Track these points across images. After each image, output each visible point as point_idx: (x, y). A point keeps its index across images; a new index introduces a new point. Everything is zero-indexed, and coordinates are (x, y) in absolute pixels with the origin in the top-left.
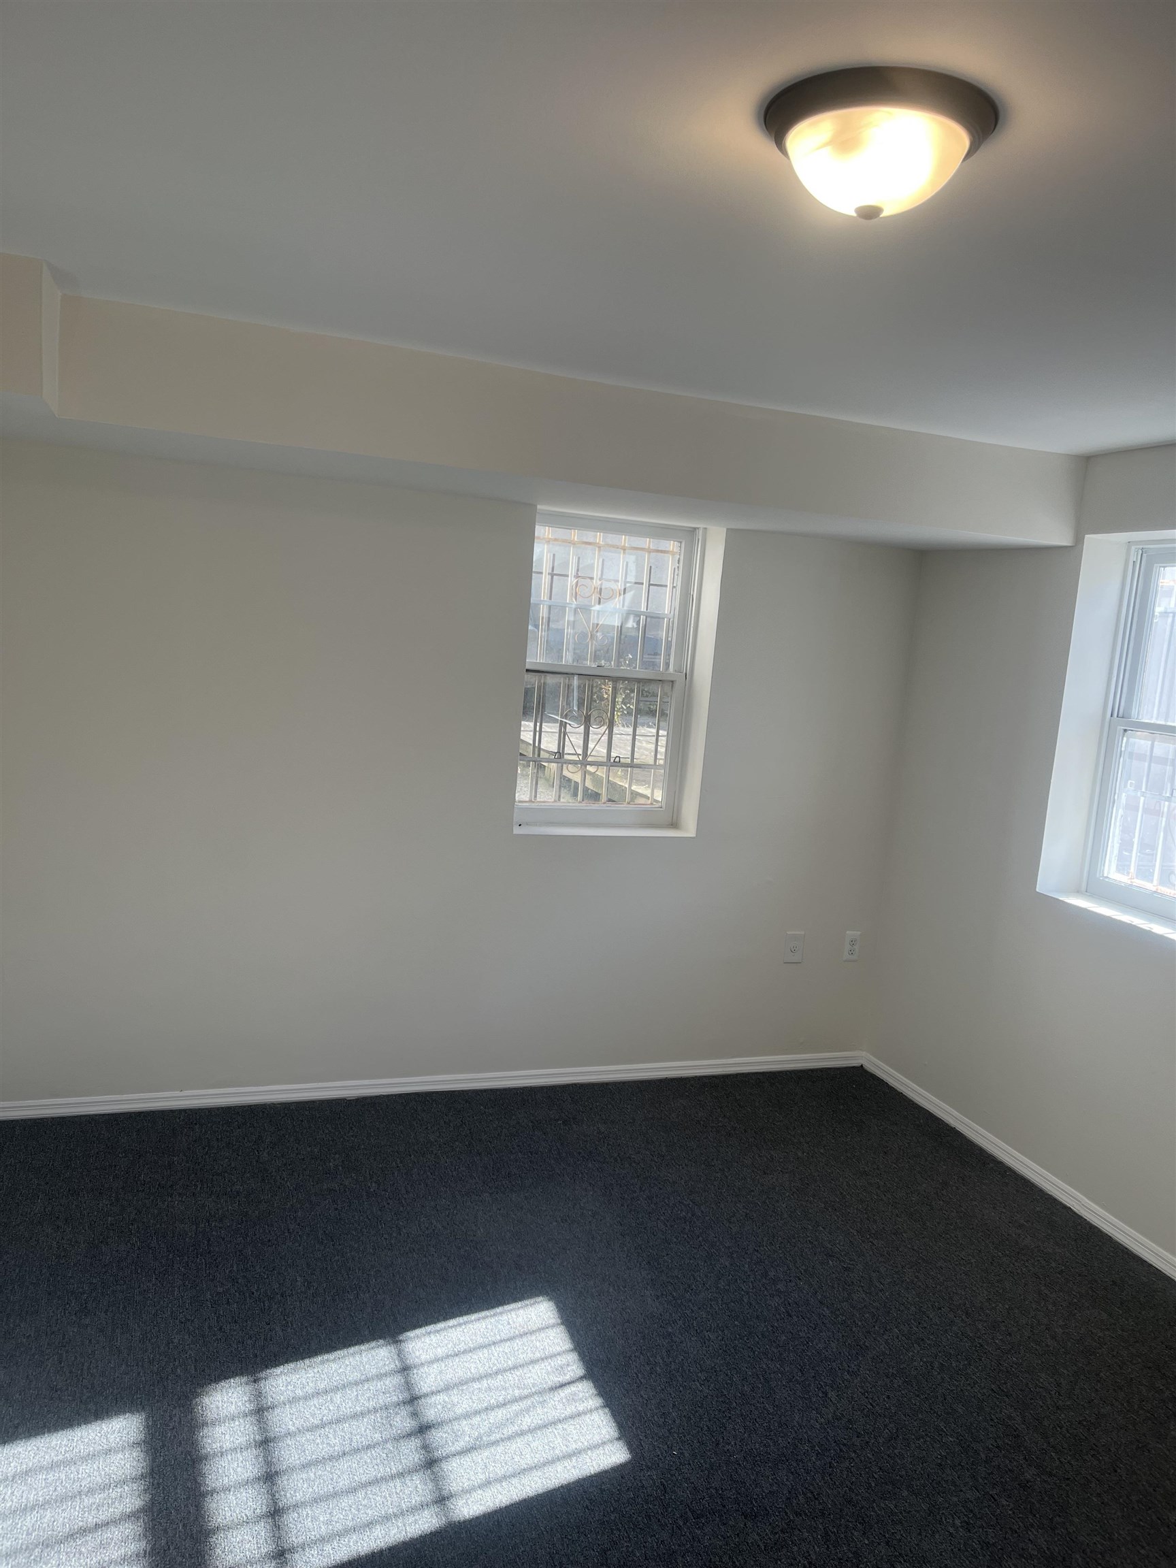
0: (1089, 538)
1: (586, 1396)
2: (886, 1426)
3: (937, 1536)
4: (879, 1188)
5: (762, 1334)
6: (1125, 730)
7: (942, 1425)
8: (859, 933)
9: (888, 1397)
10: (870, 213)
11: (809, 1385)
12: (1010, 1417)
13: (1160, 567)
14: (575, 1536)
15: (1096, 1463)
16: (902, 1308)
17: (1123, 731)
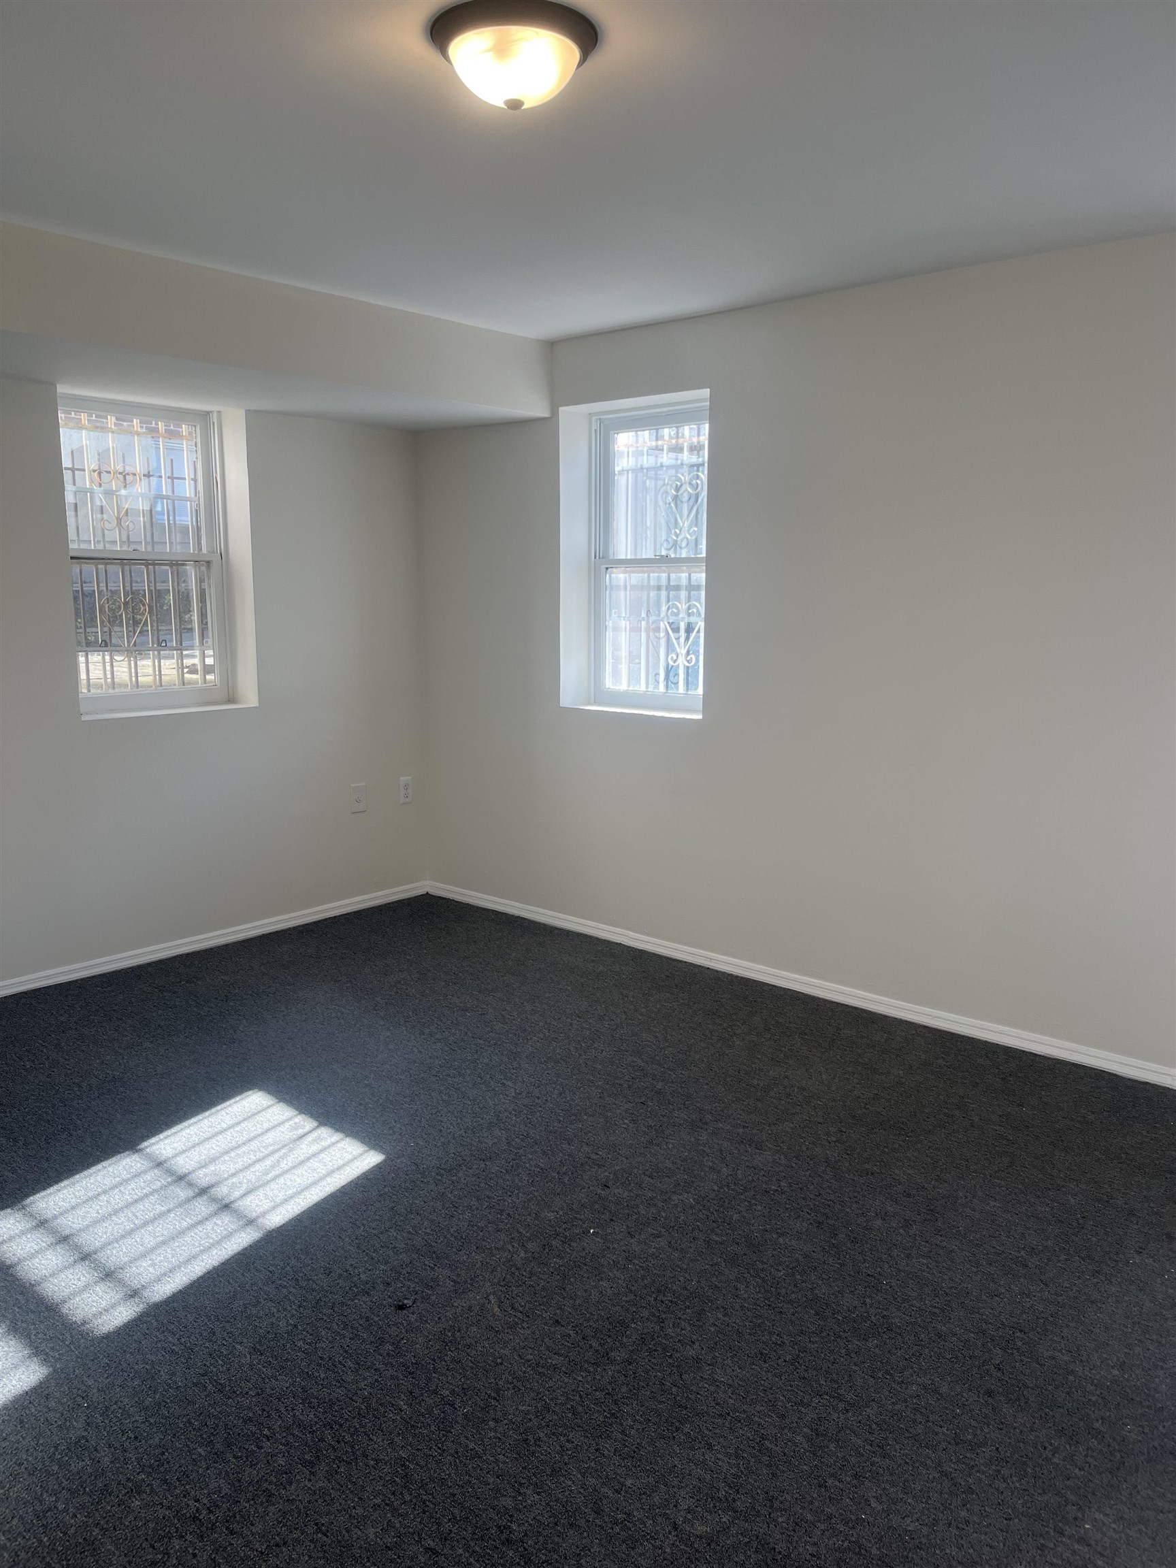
0: (563, 410)
1: (327, 1135)
2: (554, 1088)
3: (617, 1132)
4: (481, 963)
5: (440, 1066)
6: (607, 568)
7: (591, 1078)
8: (410, 777)
9: (548, 1074)
10: (515, 105)
11: (490, 1083)
12: (633, 1062)
13: (615, 433)
14: (365, 1208)
15: (697, 1069)
16: (533, 1025)
17: (605, 569)
